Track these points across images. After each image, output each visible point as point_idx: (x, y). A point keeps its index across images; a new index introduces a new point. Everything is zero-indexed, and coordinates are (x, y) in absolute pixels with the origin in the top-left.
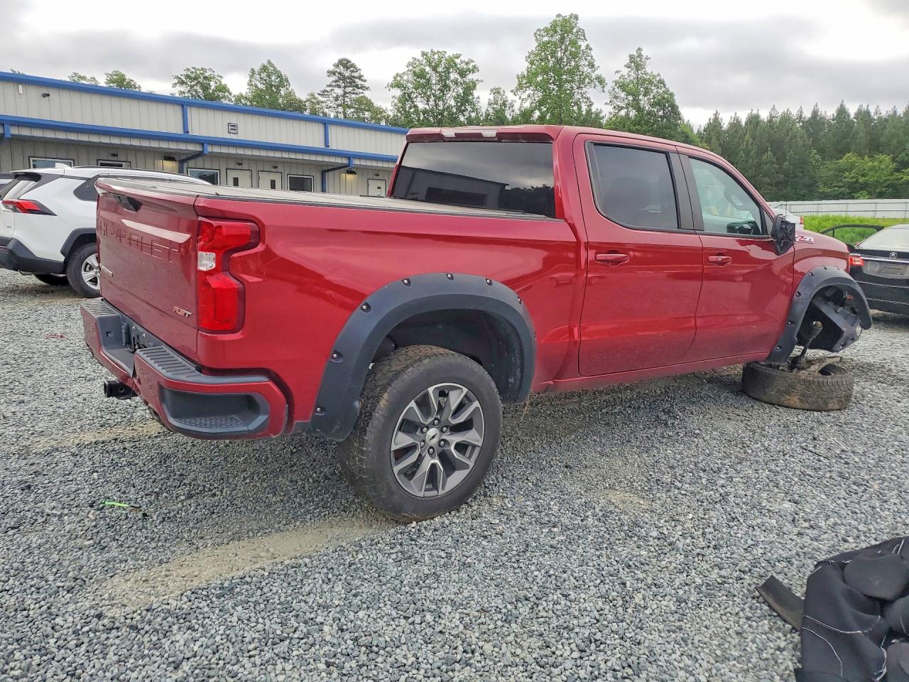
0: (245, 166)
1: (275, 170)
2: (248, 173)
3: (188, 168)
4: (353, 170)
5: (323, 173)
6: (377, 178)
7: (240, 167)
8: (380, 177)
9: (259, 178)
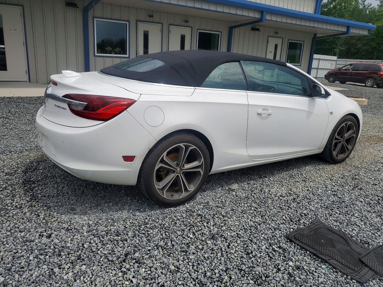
0: (156, 18)
1: (186, 24)
2: (159, 26)
3: (94, 17)
4: (257, 27)
5: (231, 29)
6: (276, 35)
7: (151, 19)
8: (278, 35)
9: (169, 31)
